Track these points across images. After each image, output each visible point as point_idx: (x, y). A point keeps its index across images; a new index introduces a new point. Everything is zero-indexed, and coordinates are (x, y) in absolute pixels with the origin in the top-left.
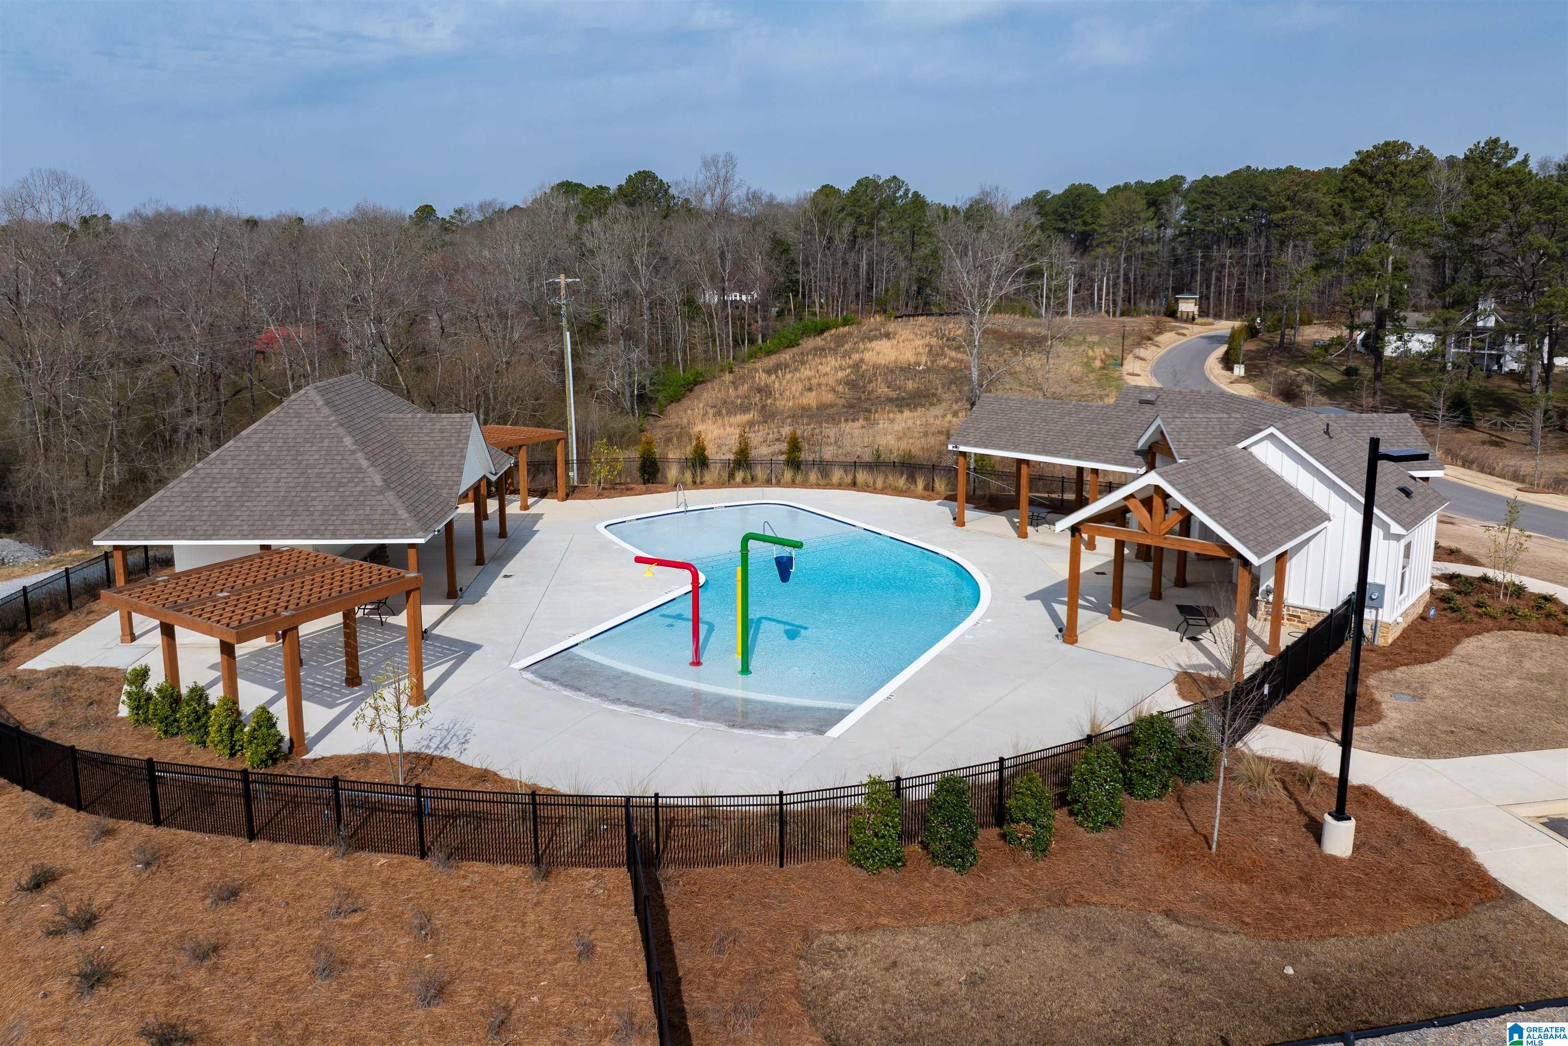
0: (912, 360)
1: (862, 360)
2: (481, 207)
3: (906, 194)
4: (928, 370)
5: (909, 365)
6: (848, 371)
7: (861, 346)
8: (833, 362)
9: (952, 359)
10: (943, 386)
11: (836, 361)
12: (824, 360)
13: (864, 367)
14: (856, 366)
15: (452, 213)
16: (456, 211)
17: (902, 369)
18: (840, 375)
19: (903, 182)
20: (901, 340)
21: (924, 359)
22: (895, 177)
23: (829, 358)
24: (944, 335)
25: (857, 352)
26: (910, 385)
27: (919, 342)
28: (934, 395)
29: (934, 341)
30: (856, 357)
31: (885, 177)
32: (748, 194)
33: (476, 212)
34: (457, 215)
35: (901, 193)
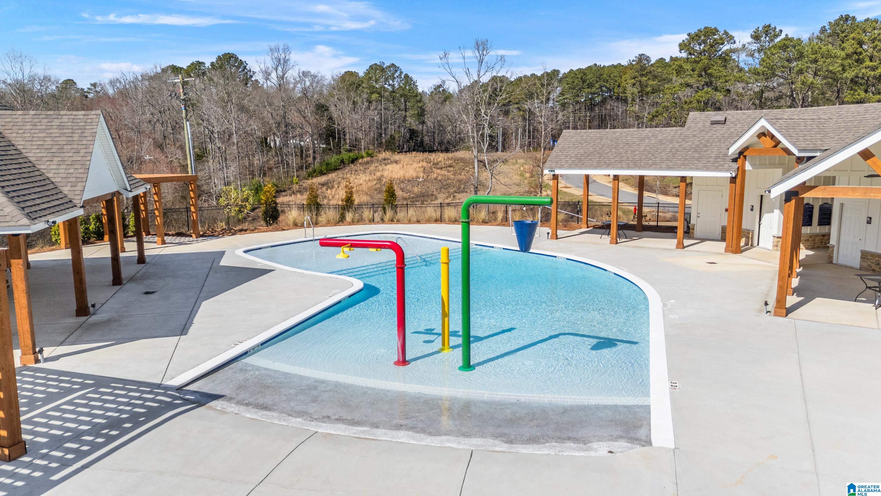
0: (414, 175)
1: (382, 176)
2: (112, 83)
3: (400, 75)
4: (425, 181)
5: (413, 178)
6: (375, 182)
7: (380, 168)
8: (364, 178)
9: (438, 174)
10: (437, 190)
11: (366, 176)
12: (358, 177)
13: (384, 180)
14: (380, 179)
15: (89, 86)
16: (92, 85)
17: (409, 181)
18: (370, 184)
19: (398, 68)
20: (405, 164)
21: (421, 175)
22: (393, 64)
23: (361, 175)
24: (431, 161)
25: (379, 171)
26: (416, 189)
27: (415, 165)
28: (432, 195)
29: (425, 164)
30: (378, 174)
31: (387, 64)
32: (299, 72)
33: (107, 86)
34: (93, 87)
35: (397, 74)
